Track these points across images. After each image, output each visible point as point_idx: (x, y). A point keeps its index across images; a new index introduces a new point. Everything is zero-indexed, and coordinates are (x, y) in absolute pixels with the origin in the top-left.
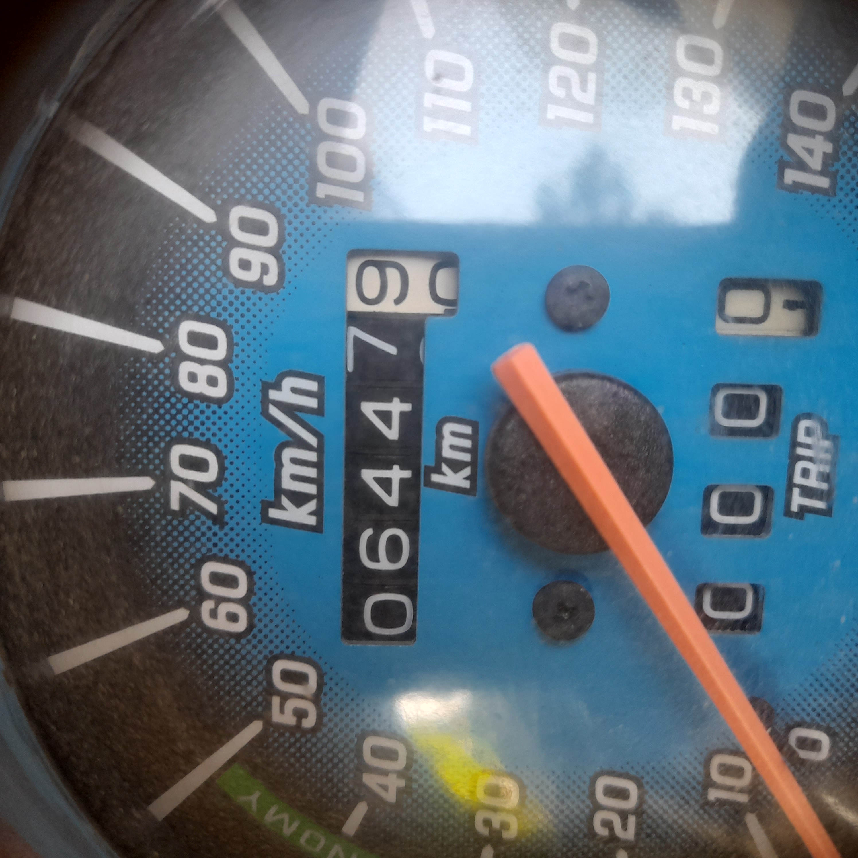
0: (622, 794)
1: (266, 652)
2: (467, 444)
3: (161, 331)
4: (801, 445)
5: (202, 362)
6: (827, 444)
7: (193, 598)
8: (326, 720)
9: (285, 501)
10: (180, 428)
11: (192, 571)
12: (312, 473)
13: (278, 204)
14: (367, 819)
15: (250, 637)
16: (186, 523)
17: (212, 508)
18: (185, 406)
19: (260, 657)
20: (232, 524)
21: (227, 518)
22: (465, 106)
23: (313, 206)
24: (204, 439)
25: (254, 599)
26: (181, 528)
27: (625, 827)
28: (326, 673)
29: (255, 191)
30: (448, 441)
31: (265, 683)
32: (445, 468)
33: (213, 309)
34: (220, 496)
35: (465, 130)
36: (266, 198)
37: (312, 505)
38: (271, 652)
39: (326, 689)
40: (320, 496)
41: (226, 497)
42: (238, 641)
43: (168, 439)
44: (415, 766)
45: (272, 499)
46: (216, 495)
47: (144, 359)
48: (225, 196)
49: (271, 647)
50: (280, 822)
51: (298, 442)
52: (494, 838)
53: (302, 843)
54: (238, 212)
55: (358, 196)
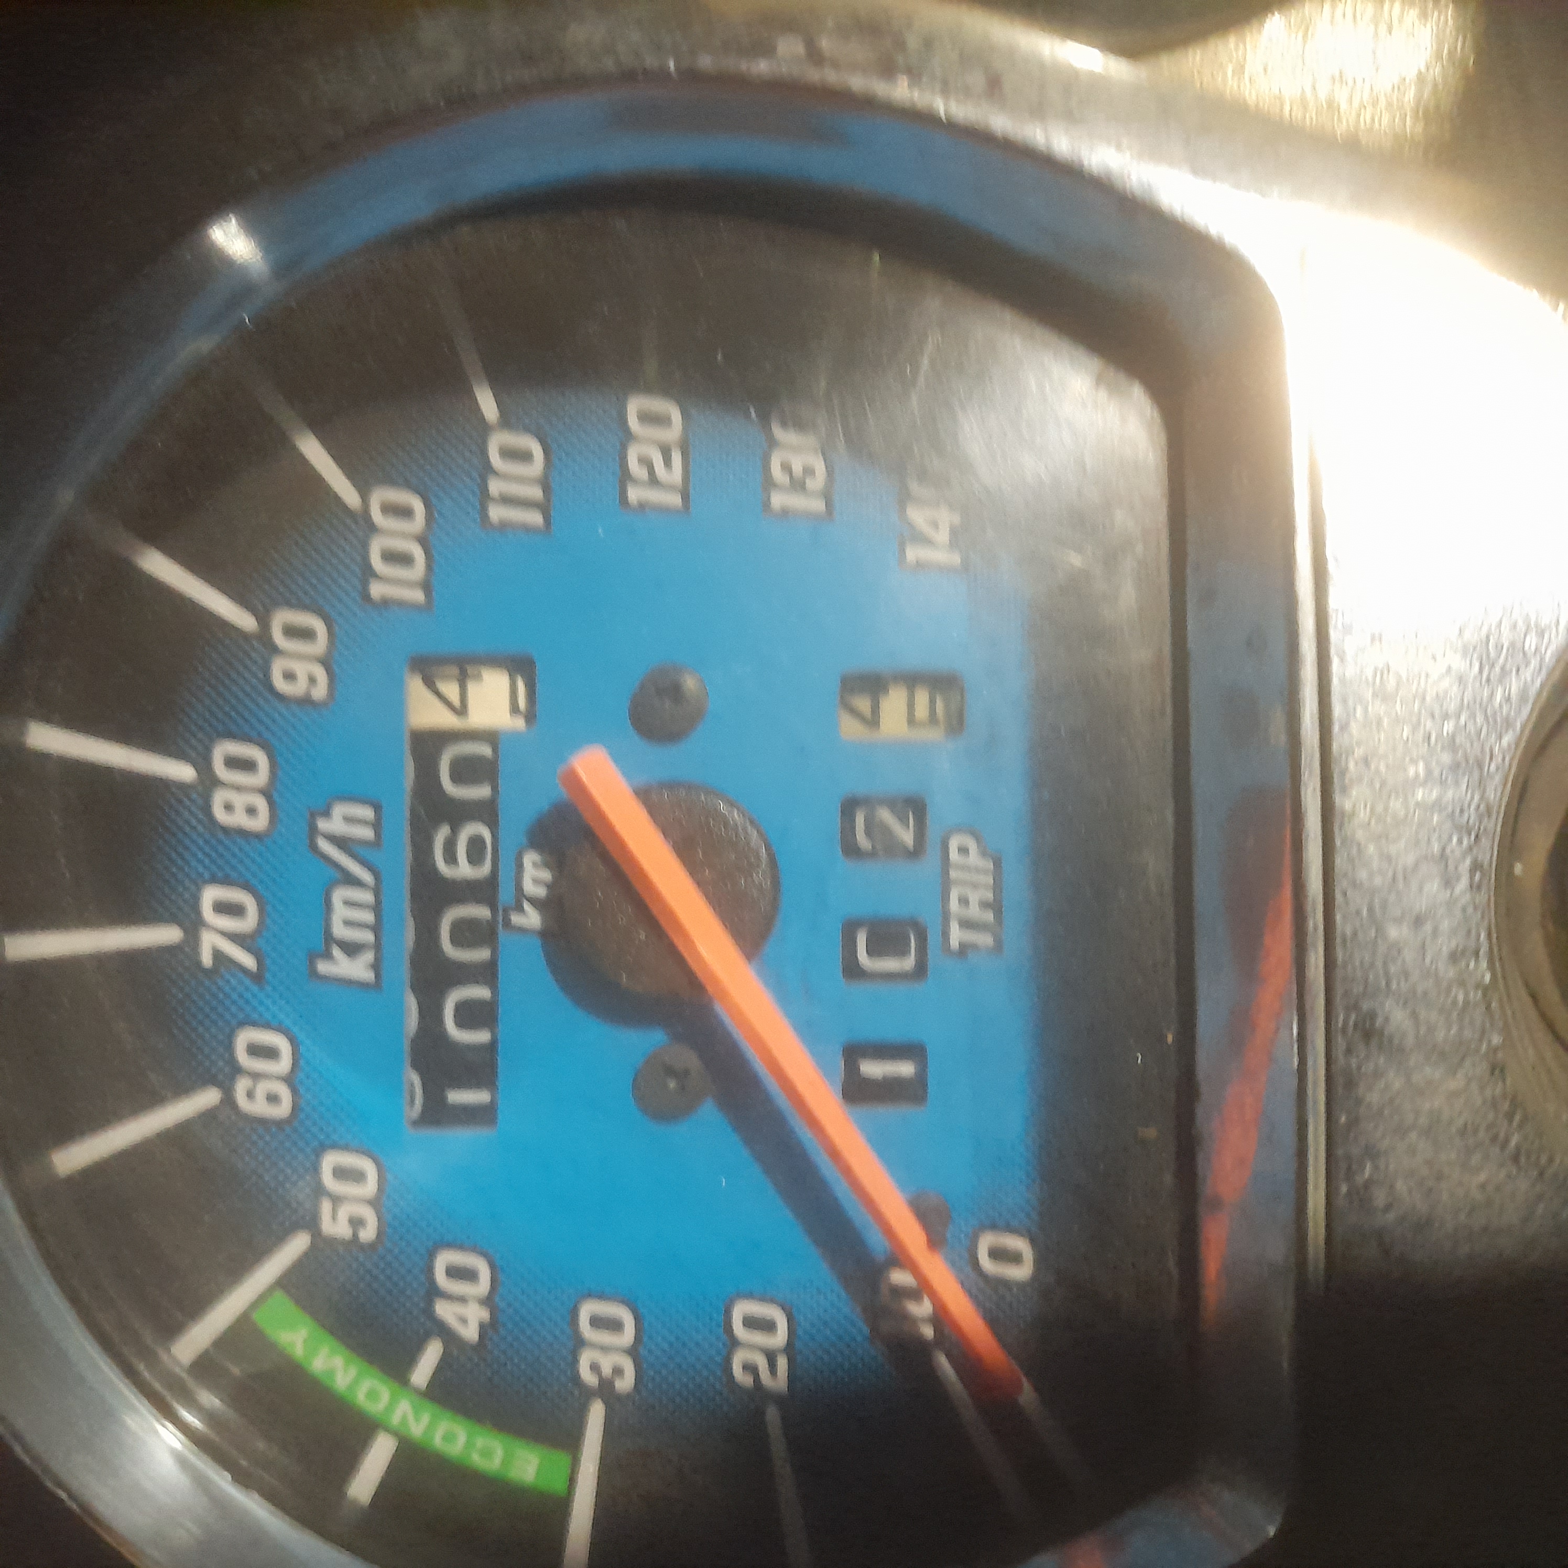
0: (768, 1326)
1: (313, 1142)
3: (194, 754)
4: (957, 867)
5: (239, 789)
6: (988, 865)
7: (226, 1074)
8: (388, 1230)
9: (336, 952)
10: (214, 869)
11: (225, 1041)
12: (367, 916)
13: (325, 606)
14: (442, 1364)
15: (295, 1124)
16: (220, 982)
17: (248, 961)
18: (220, 842)
19: (307, 1150)
20: (274, 982)
21: (268, 976)
22: (536, 493)
23: (368, 609)
24: (242, 880)
25: (300, 1076)
26: (214, 988)
27: (773, 1371)
28: (387, 1170)
29: (300, 593)
30: (529, 873)
31: (313, 1183)
32: (527, 906)
33: (252, 726)
34: (259, 948)
35: (535, 518)
36: (312, 599)
37: (368, 957)
38: (320, 1141)
39: (388, 1191)
40: (378, 946)
41: (266, 949)
42: (281, 1130)
43: (200, 879)
44: (501, 1291)
45: (320, 946)
46: (256, 947)
47: (174, 790)
48: (267, 599)
49: (321, 1137)
50: (331, 1372)
51: (351, 880)
52: (606, 1389)
53: (361, 1398)
54: (281, 618)
55: (418, 596)
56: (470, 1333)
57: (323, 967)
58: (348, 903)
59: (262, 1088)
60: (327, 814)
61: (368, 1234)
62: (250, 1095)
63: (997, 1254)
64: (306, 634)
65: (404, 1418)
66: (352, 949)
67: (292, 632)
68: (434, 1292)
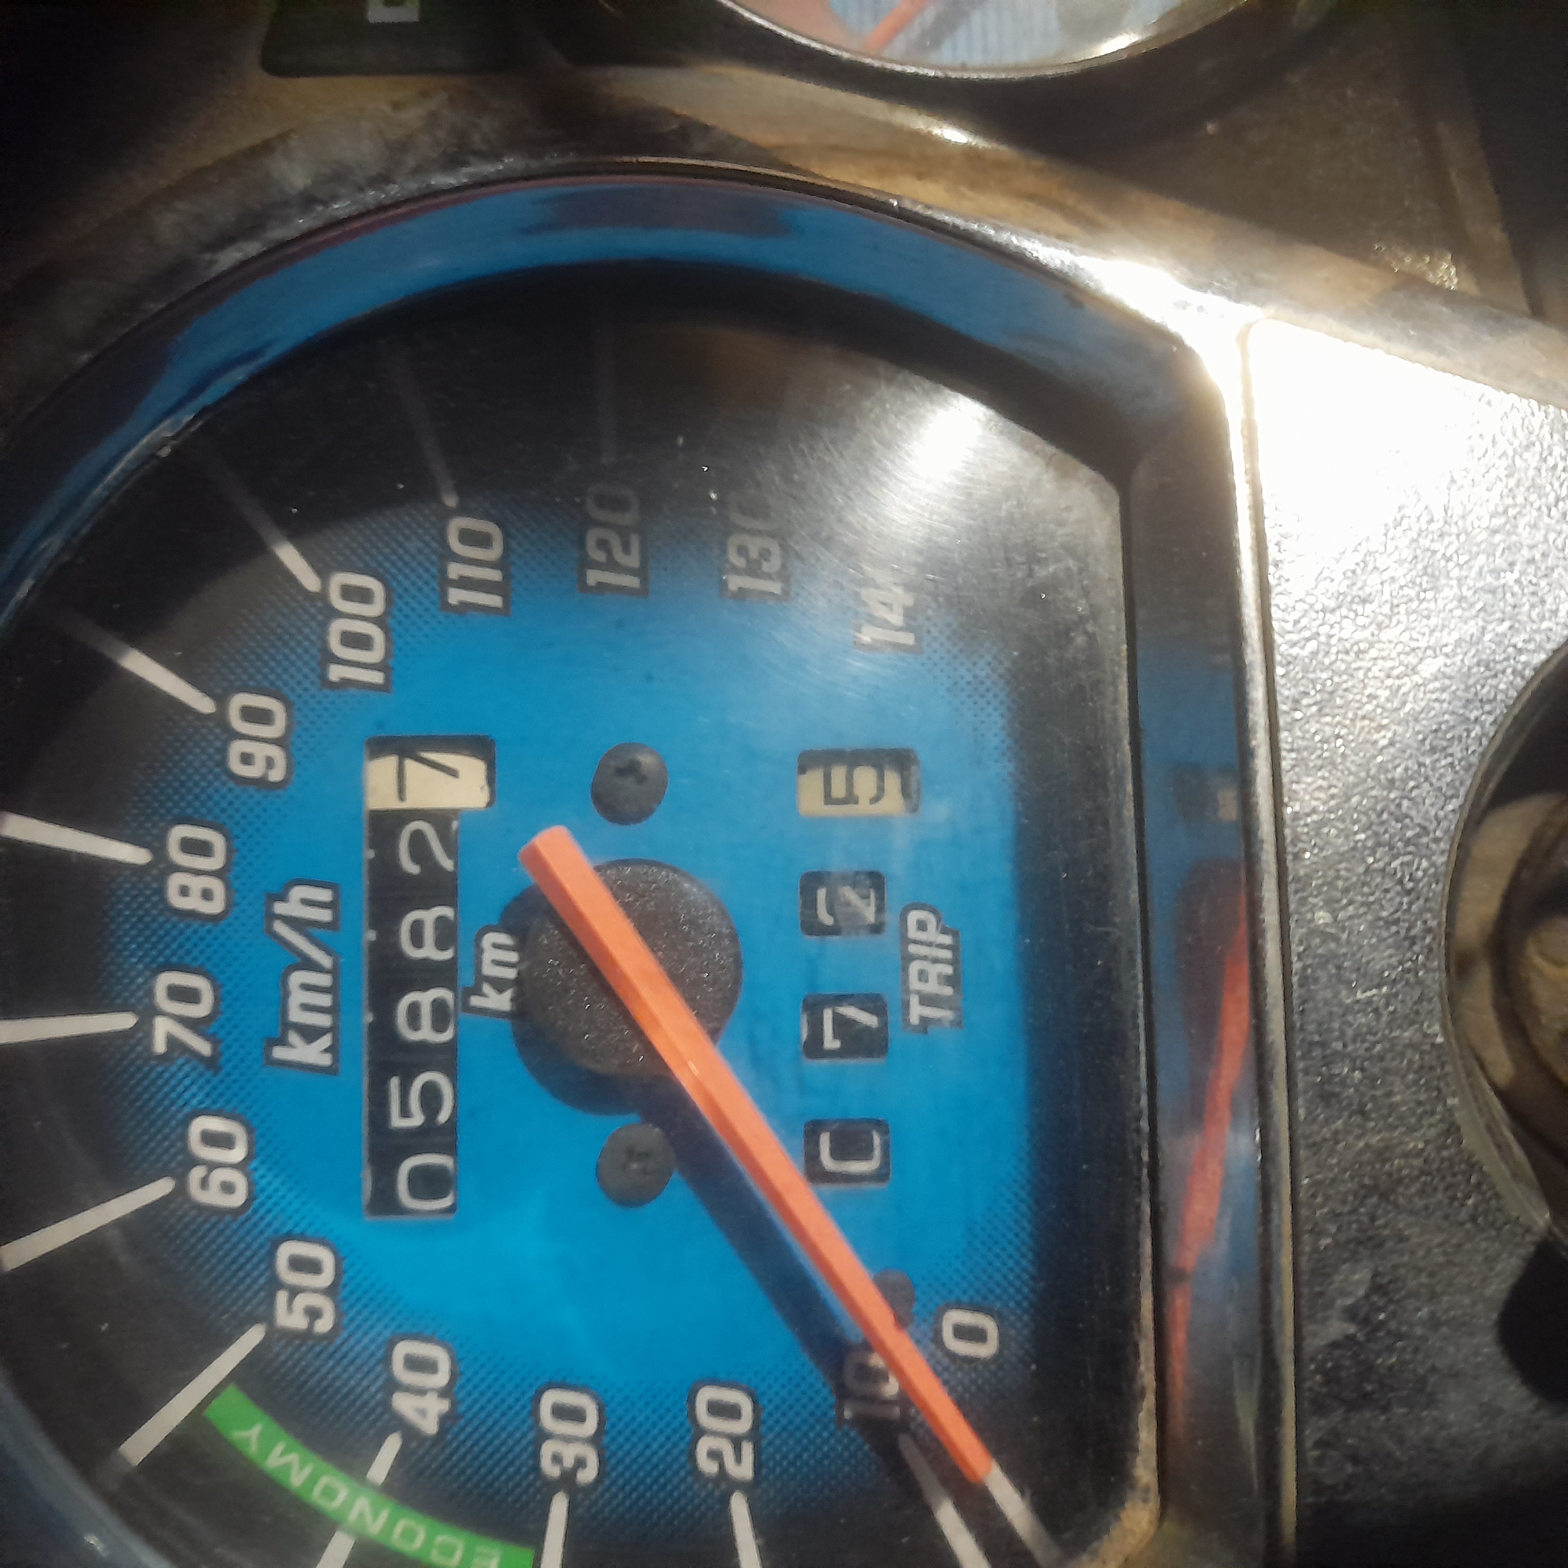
0: (732, 1412)
1: (269, 1232)
2: (513, 957)
3: (149, 838)
4: (916, 942)
5: (198, 872)
6: (947, 940)
7: (180, 1164)
8: (345, 1320)
9: (293, 1037)
10: (168, 952)
11: (179, 1130)
12: (325, 1000)
13: (286, 690)
14: (402, 1457)
15: (250, 1212)
16: (174, 1068)
17: (204, 1047)
18: (174, 926)
19: (261, 1239)
20: (228, 1068)
21: (222, 1060)
22: (495, 575)
23: (326, 691)
24: (196, 964)
25: (254, 1164)
26: (167, 1075)
27: (738, 1459)
28: (344, 1259)
29: (259, 677)
30: (490, 954)
31: (267, 1274)
32: (486, 988)
33: (210, 811)
34: (214, 1034)
35: (495, 601)
36: (272, 683)
37: (326, 1041)
38: (276, 1231)
39: (345, 1279)
40: (333, 1029)
41: (222, 1034)
42: (234, 1220)
43: (154, 966)
44: (461, 1381)
45: (277, 1032)
46: (211, 1031)
47: (128, 873)
48: (225, 684)
49: (276, 1225)
50: (287, 1467)
51: (309, 965)
52: (567, 1480)
53: (316, 1496)
54: (240, 700)
55: (377, 677)
56: (430, 1426)
57: (279, 1053)
58: (306, 987)
59: (219, 1176)
60: (283, 898)
61: (324, 1325)
62: (204, 1183)
63: (964, 1333)
64: (263, 717)
65: (361, 1515)
66: (310, 1034)
67: (251, 714)
68: (393, 1386)
